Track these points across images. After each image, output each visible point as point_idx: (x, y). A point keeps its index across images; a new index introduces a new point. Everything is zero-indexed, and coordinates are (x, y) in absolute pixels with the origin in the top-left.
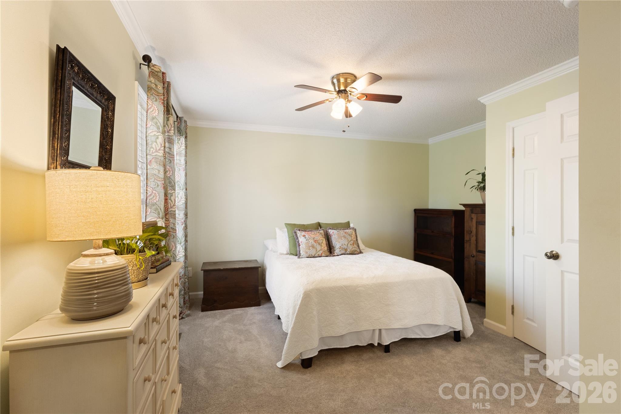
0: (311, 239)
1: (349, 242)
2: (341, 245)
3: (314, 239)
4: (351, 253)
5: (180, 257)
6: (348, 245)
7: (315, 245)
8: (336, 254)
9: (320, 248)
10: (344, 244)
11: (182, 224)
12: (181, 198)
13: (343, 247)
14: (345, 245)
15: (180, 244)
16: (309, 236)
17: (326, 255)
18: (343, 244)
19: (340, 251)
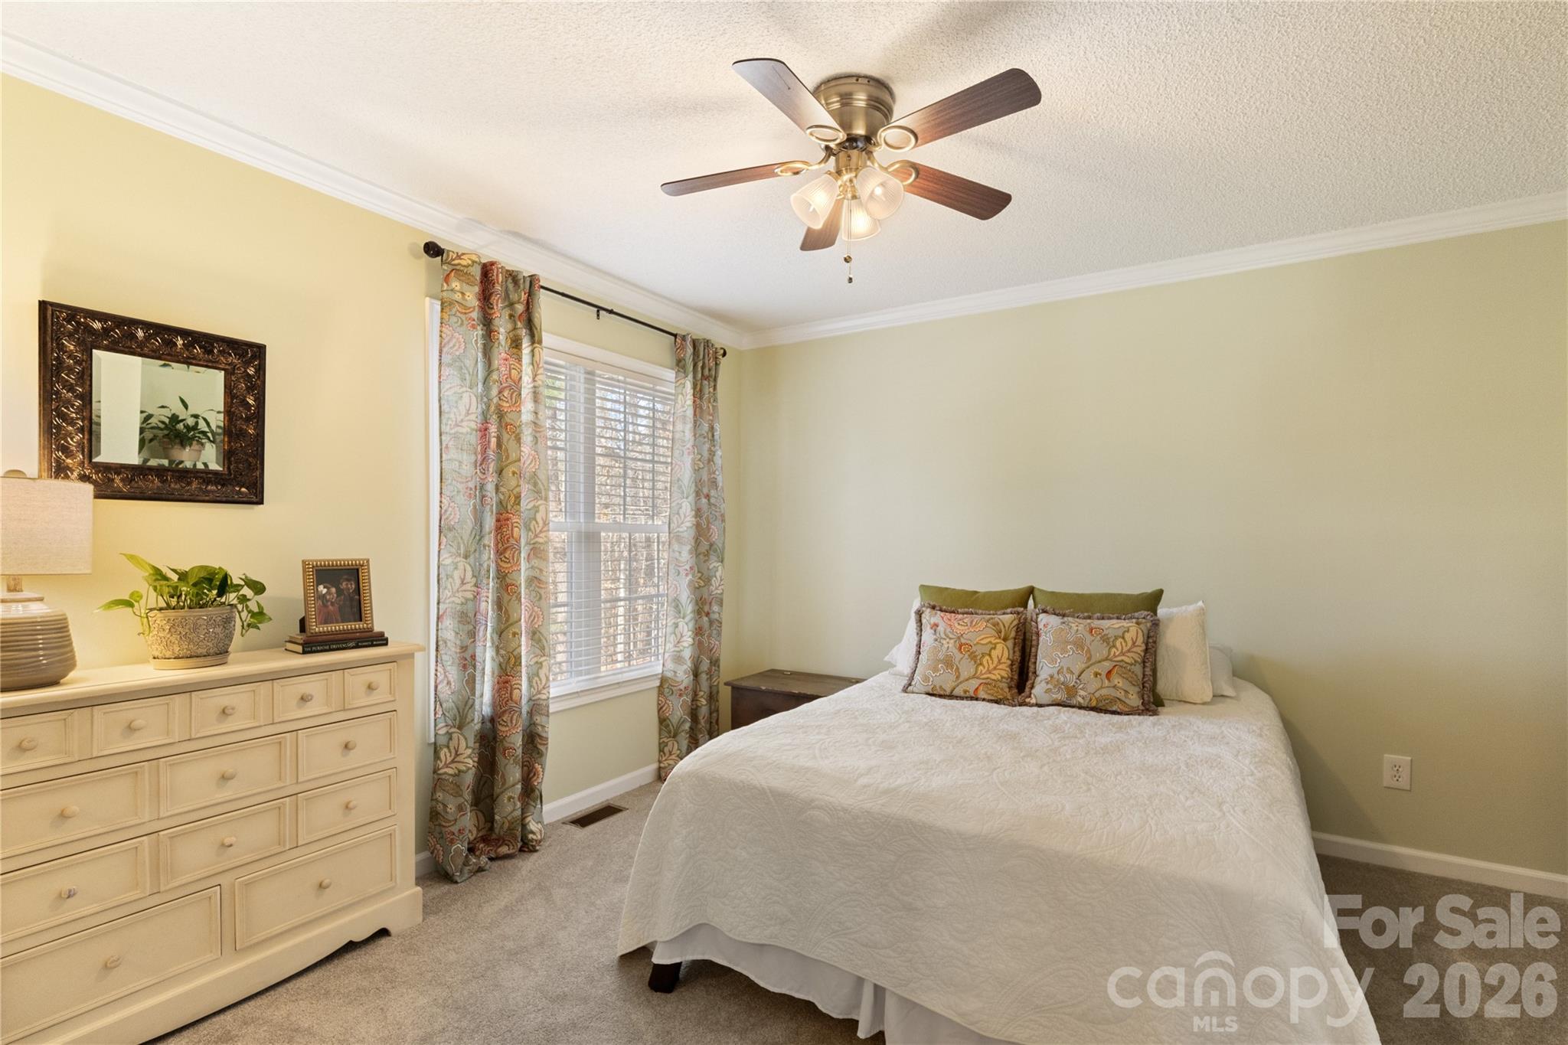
0: (950, 639)
1: (1091, 665)
2: (1055, 671)
3: (959, 638)
4: (1094, 704)
5: (684, 647)
6: (1082, 673)
7: (957, 660)
8: (1033, 701)
9: (972, 671)
10: (1068, 669)
11: (687, 575)
12: (685, 517)
13: (1062, 679)
14: (1072, 673)
15: (683, 618)
16: (949, 630)
17: (993, 698)
18: (1065, 669)
19: (1048, 691)
